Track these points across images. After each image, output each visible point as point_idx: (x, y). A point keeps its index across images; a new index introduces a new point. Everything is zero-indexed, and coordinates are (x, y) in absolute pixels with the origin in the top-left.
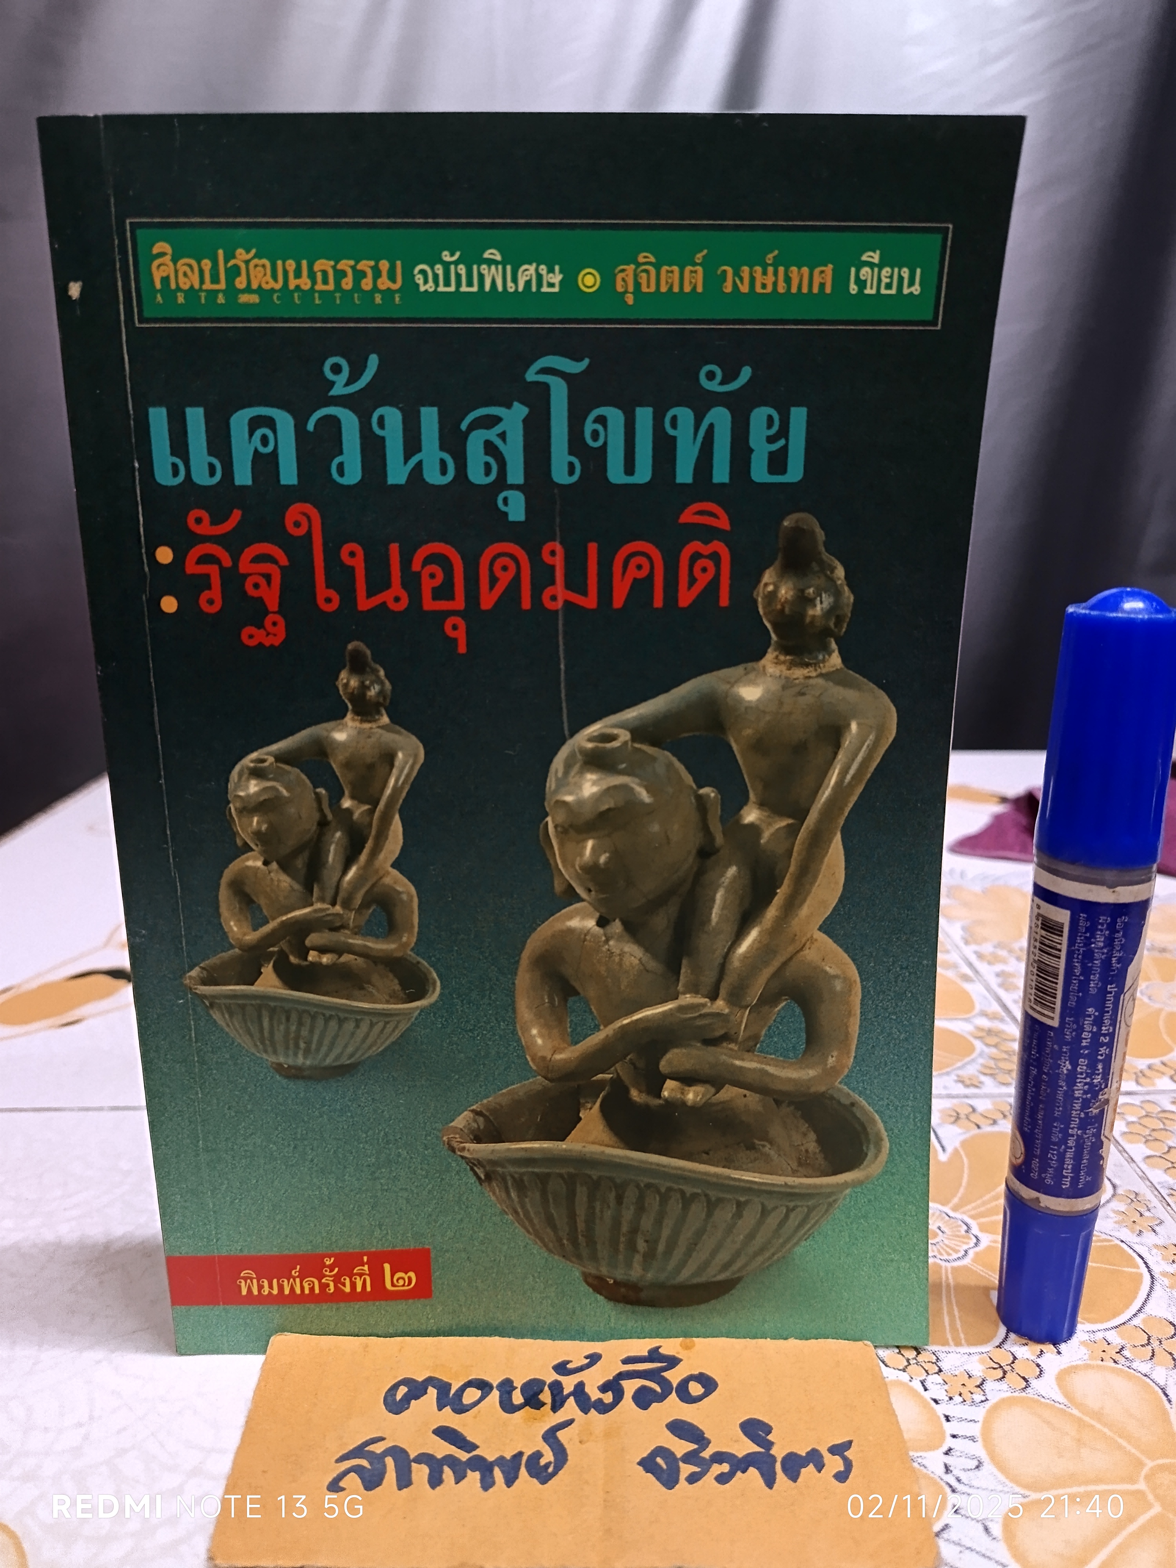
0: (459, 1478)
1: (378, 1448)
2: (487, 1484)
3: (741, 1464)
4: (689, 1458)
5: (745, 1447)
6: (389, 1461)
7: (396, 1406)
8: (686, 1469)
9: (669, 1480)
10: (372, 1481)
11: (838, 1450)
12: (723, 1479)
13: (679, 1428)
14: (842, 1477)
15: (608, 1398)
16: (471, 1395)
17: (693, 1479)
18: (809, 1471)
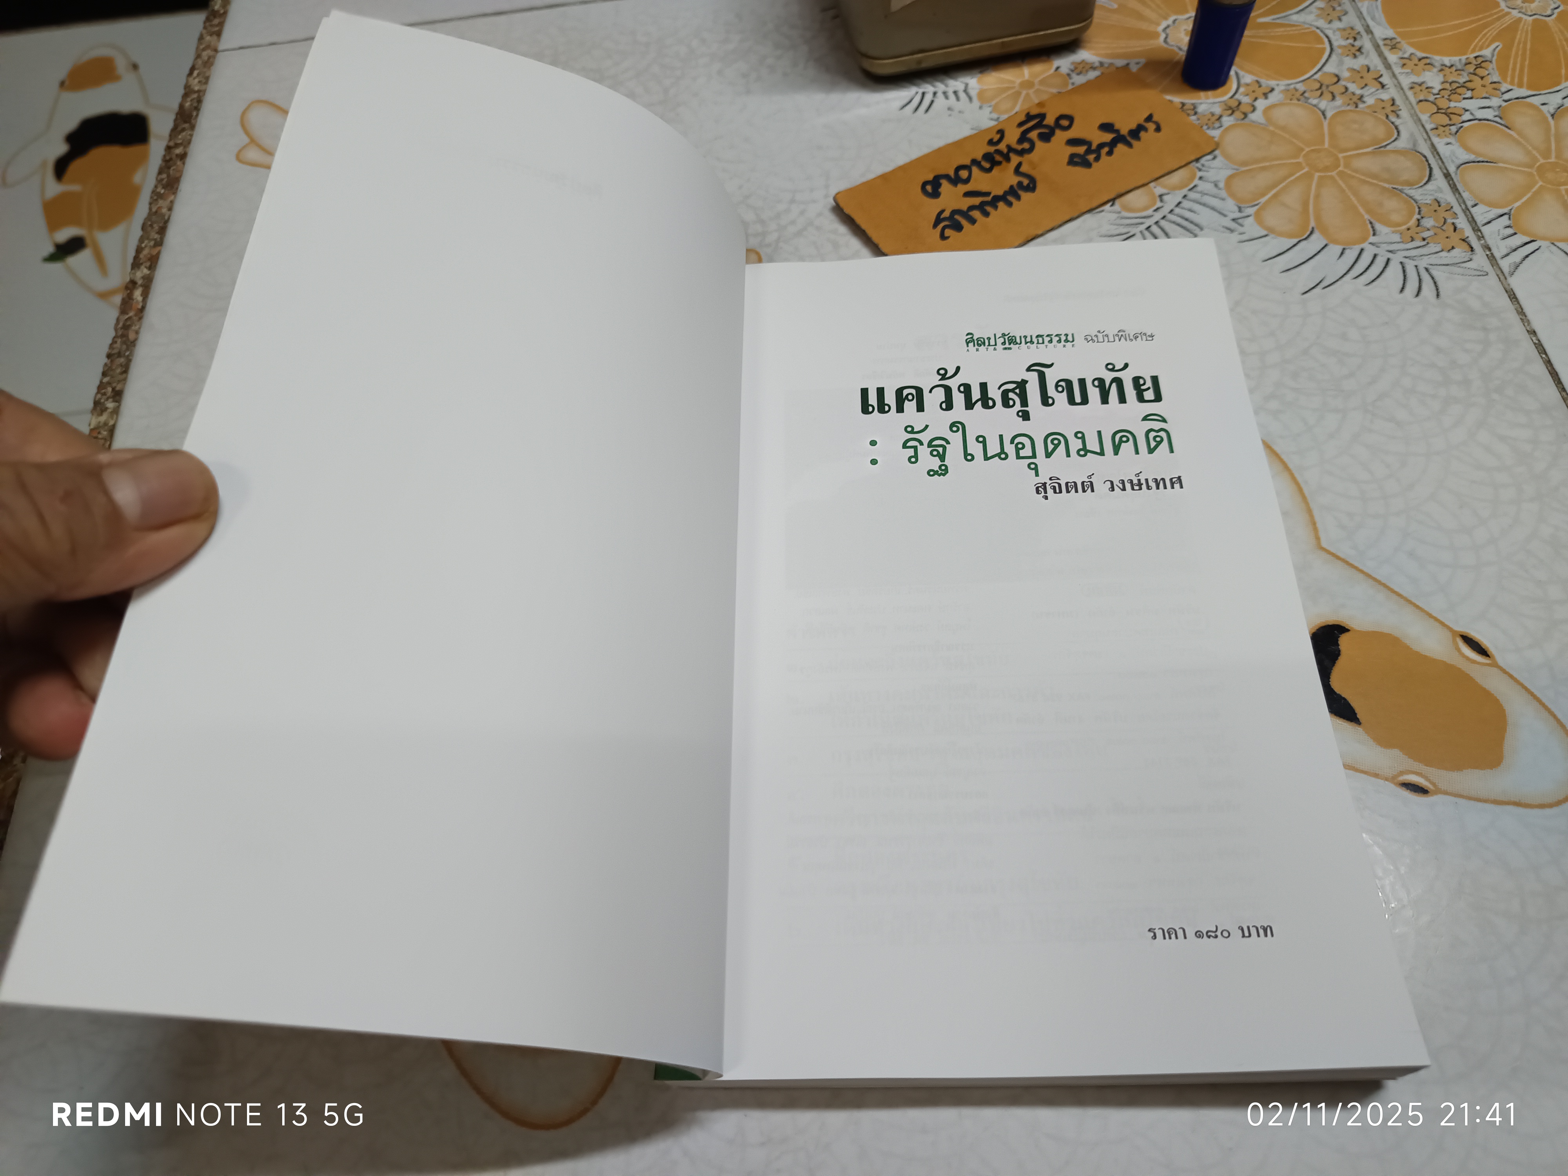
0: (996, 208)
1: (946, 214)
2: (1010, 204)
3: (1112, 144)
4: (1089, 151)
5: (1108, 137)
6: (957, 217)
7: (935, 194)
8: (1091, 157)
9: (1088, 165)
10: (958, 228)
11: (1149, 118)
12: (1110, 153)
13: (1072, 142)
14: (1158, 129)
15: (1026, 146)
16: (964, 174)
17: (1097, 159)
18: (1142, 134)
